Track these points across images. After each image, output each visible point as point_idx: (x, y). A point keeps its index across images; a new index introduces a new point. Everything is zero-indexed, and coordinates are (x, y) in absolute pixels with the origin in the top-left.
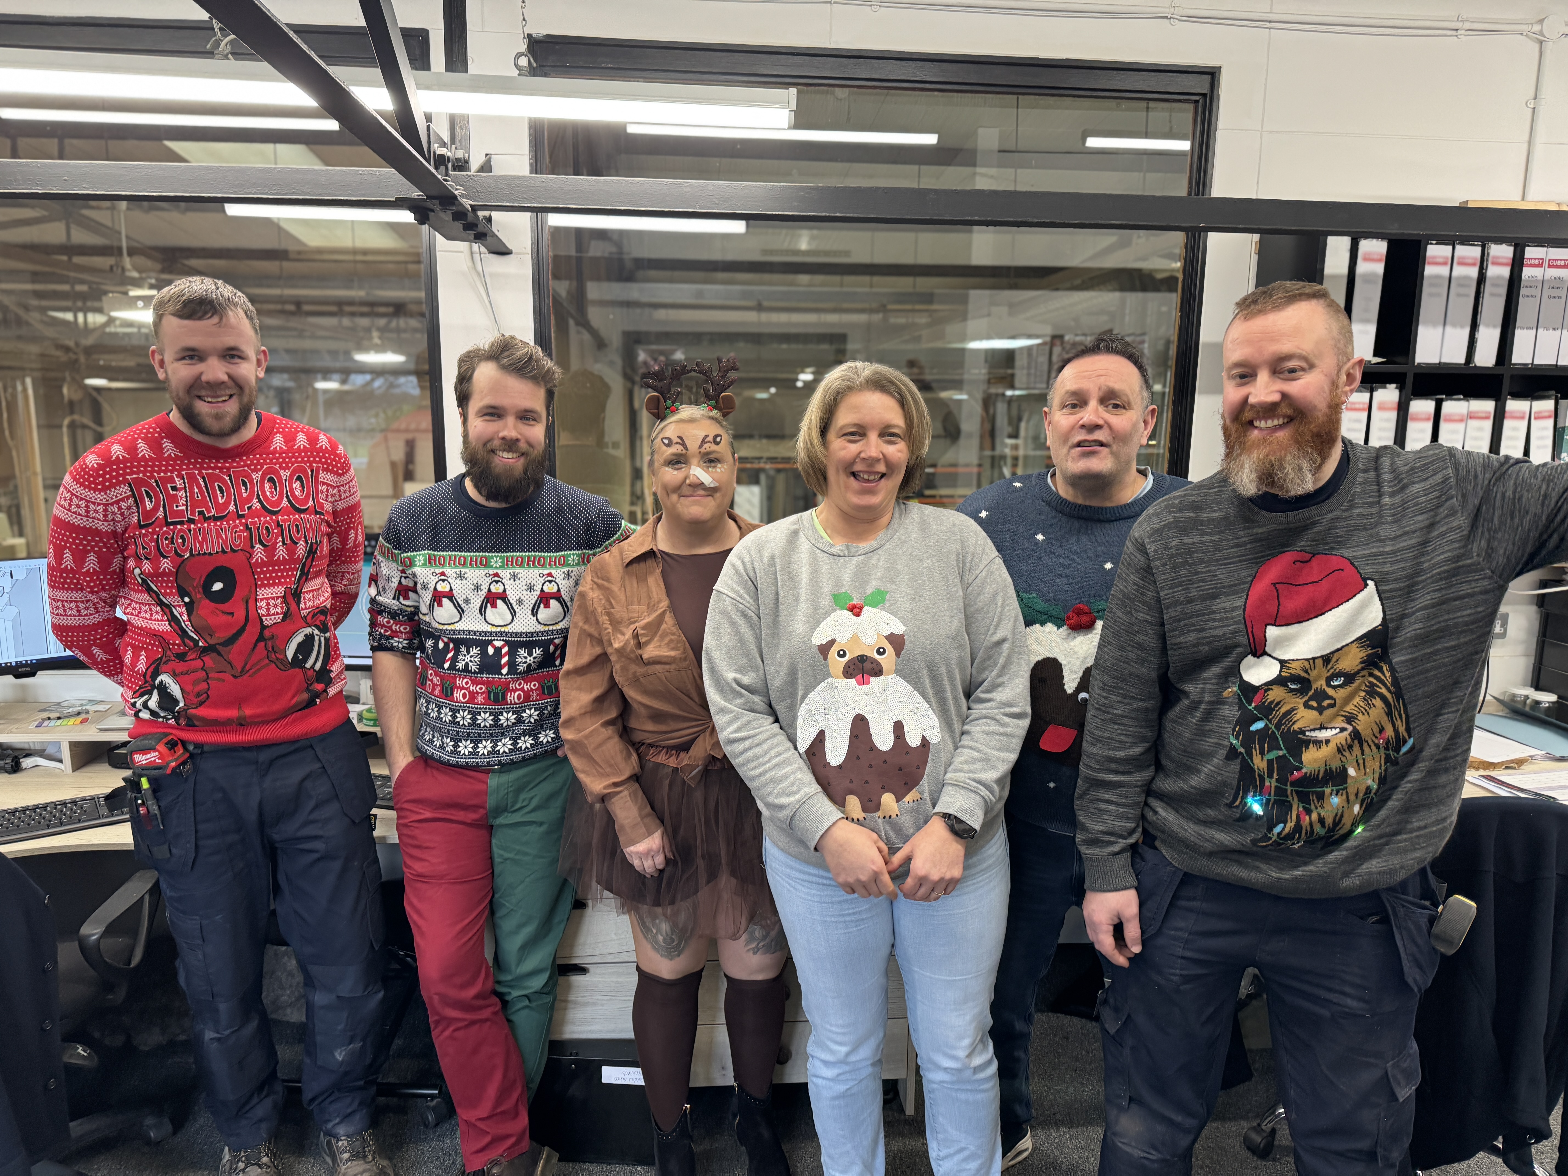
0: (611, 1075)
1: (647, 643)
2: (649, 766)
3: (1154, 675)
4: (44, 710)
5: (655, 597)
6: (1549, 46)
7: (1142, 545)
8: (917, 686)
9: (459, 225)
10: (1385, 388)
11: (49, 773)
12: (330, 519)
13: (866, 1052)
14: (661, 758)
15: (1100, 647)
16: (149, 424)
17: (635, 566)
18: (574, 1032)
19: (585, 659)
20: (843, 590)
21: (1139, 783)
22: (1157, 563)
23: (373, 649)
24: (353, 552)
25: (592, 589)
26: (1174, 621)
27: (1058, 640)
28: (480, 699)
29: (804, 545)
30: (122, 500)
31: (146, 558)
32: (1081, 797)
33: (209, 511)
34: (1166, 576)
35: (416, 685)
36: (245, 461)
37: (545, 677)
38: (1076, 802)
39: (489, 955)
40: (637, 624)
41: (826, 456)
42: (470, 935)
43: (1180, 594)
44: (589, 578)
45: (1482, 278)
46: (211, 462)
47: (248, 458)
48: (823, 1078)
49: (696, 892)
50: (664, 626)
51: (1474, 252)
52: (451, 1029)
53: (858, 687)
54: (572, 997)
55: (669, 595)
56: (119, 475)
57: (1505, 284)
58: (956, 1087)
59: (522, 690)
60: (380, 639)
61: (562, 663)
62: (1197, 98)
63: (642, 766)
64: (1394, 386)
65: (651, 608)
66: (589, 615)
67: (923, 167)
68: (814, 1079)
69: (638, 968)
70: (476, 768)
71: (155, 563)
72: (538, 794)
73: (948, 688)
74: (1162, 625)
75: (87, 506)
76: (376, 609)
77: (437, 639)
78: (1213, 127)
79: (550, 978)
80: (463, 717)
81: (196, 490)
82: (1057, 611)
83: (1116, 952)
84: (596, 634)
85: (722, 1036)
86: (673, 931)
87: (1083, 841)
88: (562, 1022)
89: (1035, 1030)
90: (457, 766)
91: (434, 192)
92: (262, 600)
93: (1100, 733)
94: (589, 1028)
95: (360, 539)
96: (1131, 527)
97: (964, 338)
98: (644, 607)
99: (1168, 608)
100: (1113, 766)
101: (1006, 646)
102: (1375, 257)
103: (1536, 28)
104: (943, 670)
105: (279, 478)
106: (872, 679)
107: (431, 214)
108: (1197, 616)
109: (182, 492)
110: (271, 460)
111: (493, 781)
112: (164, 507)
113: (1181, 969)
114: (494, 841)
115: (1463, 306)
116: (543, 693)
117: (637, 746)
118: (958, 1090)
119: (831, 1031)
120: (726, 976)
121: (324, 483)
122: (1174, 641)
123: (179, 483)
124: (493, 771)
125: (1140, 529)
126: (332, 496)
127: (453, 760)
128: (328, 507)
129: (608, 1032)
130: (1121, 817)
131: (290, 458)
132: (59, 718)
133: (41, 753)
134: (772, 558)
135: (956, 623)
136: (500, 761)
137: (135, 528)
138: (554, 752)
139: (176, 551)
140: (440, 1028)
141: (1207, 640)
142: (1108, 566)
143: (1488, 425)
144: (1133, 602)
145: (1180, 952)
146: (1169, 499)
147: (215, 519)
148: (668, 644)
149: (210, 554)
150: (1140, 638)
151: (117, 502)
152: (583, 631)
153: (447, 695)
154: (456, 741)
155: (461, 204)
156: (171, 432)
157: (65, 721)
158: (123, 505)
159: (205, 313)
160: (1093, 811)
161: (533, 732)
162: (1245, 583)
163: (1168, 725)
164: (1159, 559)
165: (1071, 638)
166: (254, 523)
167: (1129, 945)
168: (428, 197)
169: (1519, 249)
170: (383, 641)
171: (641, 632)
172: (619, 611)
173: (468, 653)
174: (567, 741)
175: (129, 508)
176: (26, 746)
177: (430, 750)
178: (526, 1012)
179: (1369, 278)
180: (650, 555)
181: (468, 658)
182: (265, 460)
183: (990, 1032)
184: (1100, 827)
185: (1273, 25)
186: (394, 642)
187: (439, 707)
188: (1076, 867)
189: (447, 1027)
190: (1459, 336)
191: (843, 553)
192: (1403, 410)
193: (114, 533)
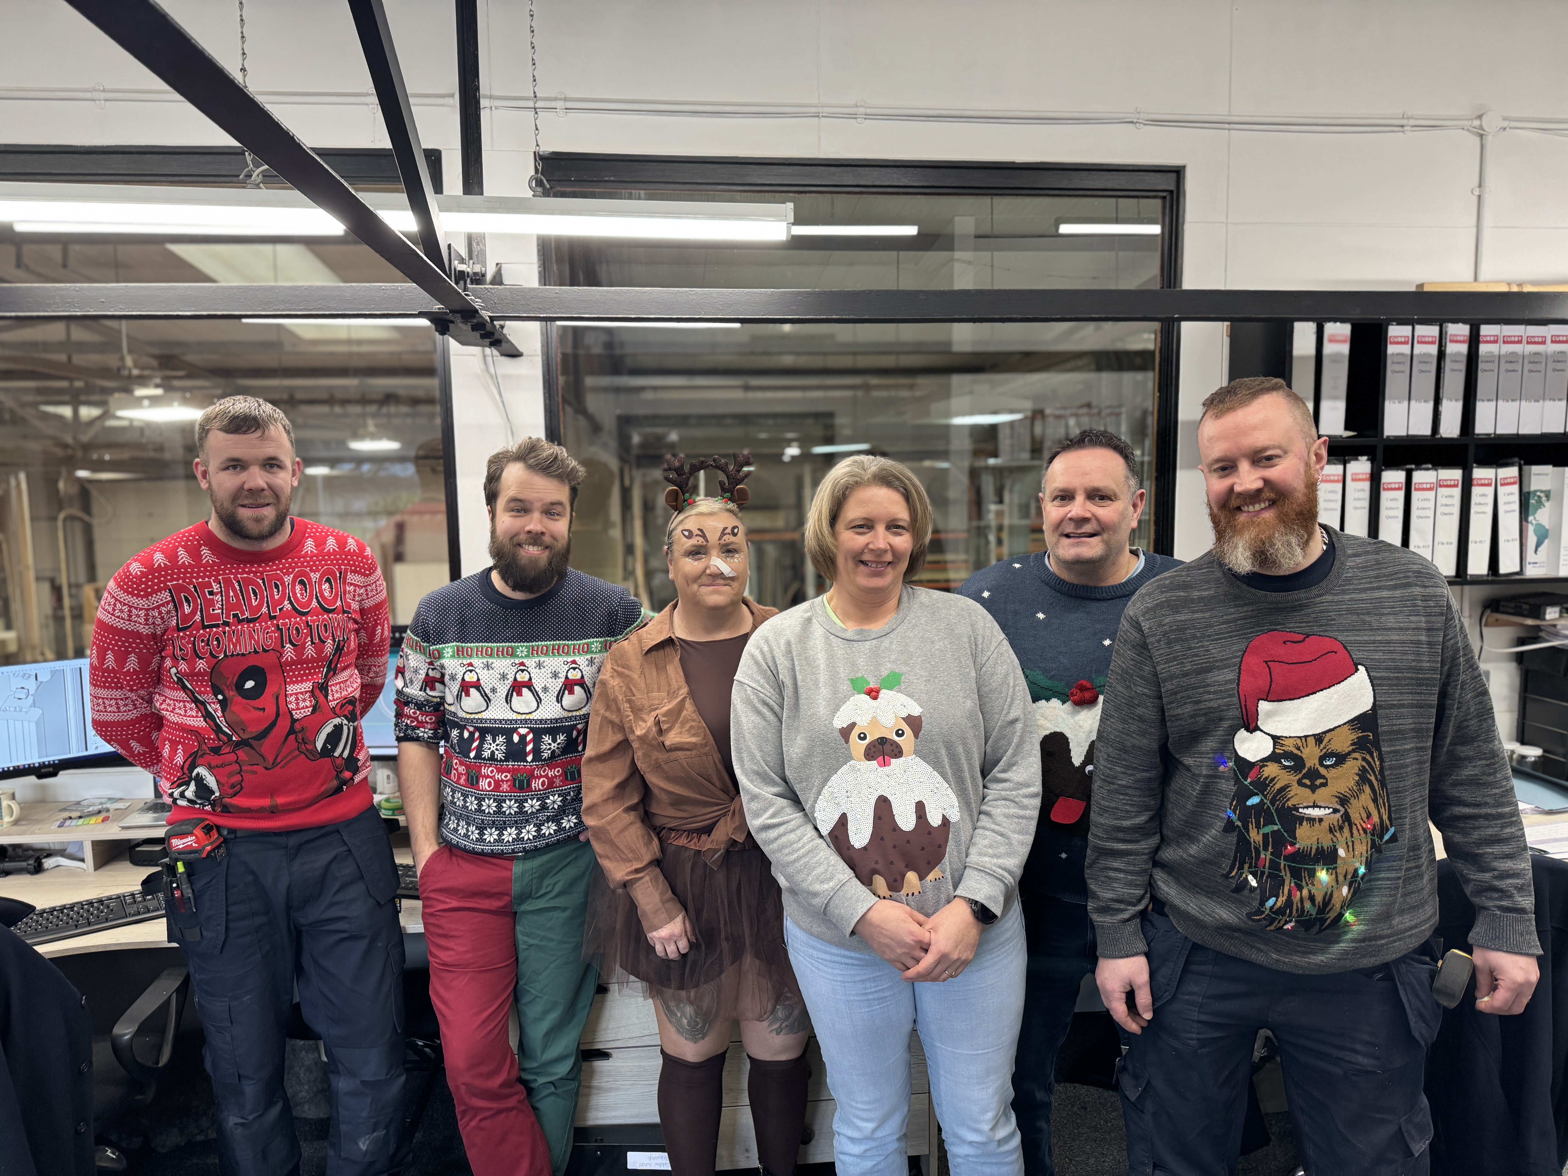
0: (636, 1160)
1: (669, 729)
2: (670, 849)
3: (1155, 746)
4: (64, 810)
5: (675, 685)
6: (1489, 140)
7: (1137, 623)
8: (937, 765)
9: (477, 334)
10: (1357, 460)
11: (71, 873)
12: (357, 617)
13: (893, 1126)
14: (682, 841)
15: (1102, 720)
16: (189, 531)
17: (653, 653)
18: (597, 1119)
19: (607, 746)
20: (860, 675)
21: (1146, 851)
22: (1152, 639)
23: (399, 739)
24: (380, 646)
25: (612, 677)
26: (1171, 695)
27: (1065, 716)
28: (505, 786)
29: (818, 631)
30: (163, 605)
31: (183, 659)
32: (1090, 866)
33: (243, 614)
34: (1161, 651)
35: (441, 774)
36: (277, 565)
37: (568, 763)
38: (1087, 871)
39: (513, 1043)
40: (658, 711)
41: (836, 547)
42: (496, 1022)
43: (1175, 668)
44: (609, 666)
45: (1441, 355)
46: (245, 566)
47: (280, 562)
48: (850, 1155)
49: (721, 972)
50: (684, 713)
51: (1432, 331)
52: (478, 1119)
53: (880, 769)
54: (595, 1083)
55: (688, 681)
56: (160, 582)
57: (1464, 359)
58: (982, 1160)
59: (546, 776)
60: (406, 730)
61: (584, 749)
62: (1164, 194)
63: (663, 849)
64: (1365, 458)
65: (672, 695)
66: (610, 702)
67: (902, 253)
68: (841, 1156)
69: (663, 1052)
70: (501, 855)
71: (191, 664)
72: (561, 880)
73: (966, 767)
74: (1160, 698)
75: (130, 611)
76: (402, 701)
77: (462, 728)
78: (1181, 220)
79: (575, 1064)
80: (489, 806)
81: (232, 594)
82: (1060, 686)
83: (1129, 1019)
84: (617, 721)
85: (746, 1117)
86: (697, 1014)
87: (1095, 909)
88: (586, 1108)
89: (1054, 1100)
90: (482, 854)
91: (457, 307)
92: (291, 695)
93: (1107, 804)
94: (613, 1114)
95: (386, 633)
96: (1125, 605)
97: (949, 414)
98: (664, 694)
99: (1165, 681)
100: (1121, 835)
101: (1019, 726)
102: (1341, 338)
103: (1476, 123)
104: (960, 749)
105: (310, 579)
106: (893, 761)
107: (451, 325)
108: (1193, 689)
109: (218, 597)
110: (302, 563)
111: (517, 868)
112: (201, 611)
113: (1198, 1033)
114: (518, 928)
115: (1425, 382)
116: (566, 778)
117: (658, 830)
118: (983, 1163)
119: (856, 1108)
120: (748, 1055)
121: (351, 584)
122: (1171, 713)
123: (215, 587)
124: (518, 858)
125: (1134, 608)
126: (359, 595)
127: (479, 847)
128: (355, 606)
129: (631, 1117)
130: (1130, 884)
131: (320, 561)
132: (80, 817)
133: (62, 853)
134: (788, 643)
135: (970, 704)
136: (524, 848)
137: (173, 630)
138: (576, 836)
139: (211, 653)
140: (467, 1118)
141: (1204, 712)
142: (1107, 642)
143: (1457, 492)
144: (1131, 676)
145: (1195, 1016)
146: (1161, 580)
147: (249, 621)
148: (689, 731)
149: (243, 655)
150: (1140, 711)
151: (158, 607)
152: (604, 718)
153: (472, 784)
154: (481, 830)
155: (482, 317)
156: (210, 540)
157: (87, 820)
158: (163, 609)
159: (249, 428)
160: (1103, 879)
161: (556, 819)
162: (1237, 657)
163: (1172, 796)
164: (1154, 635)
165: (1074, 713)
166: (285, 624)
167: (1141, 1012)
168: (451, 311)
169: (1474, 327)
170: (409, 732)
171: (662, 719)
172: (640, 698)
173: (494, 741)
174: (591, 827)
175: (168, 612)
176: (46, 846)
177: (455, 839)
178: (552, 1098)
179: (1335, 358)
180: (669, 642)
181: (493, 747)
182: (296, 563)
183: (1011, 1104)
184: (1110, 895)
185: (1232, 126)
186: (420, 732)
187: (465, 796)
188: (1090, 936)
189: (475, 1116)
190: (1422, 411)
191: (856, 638)
192: (1375, 480)
193: (154, 636)
